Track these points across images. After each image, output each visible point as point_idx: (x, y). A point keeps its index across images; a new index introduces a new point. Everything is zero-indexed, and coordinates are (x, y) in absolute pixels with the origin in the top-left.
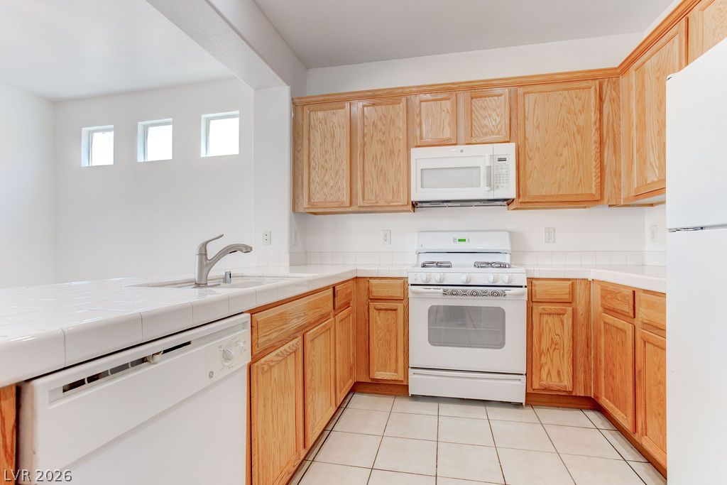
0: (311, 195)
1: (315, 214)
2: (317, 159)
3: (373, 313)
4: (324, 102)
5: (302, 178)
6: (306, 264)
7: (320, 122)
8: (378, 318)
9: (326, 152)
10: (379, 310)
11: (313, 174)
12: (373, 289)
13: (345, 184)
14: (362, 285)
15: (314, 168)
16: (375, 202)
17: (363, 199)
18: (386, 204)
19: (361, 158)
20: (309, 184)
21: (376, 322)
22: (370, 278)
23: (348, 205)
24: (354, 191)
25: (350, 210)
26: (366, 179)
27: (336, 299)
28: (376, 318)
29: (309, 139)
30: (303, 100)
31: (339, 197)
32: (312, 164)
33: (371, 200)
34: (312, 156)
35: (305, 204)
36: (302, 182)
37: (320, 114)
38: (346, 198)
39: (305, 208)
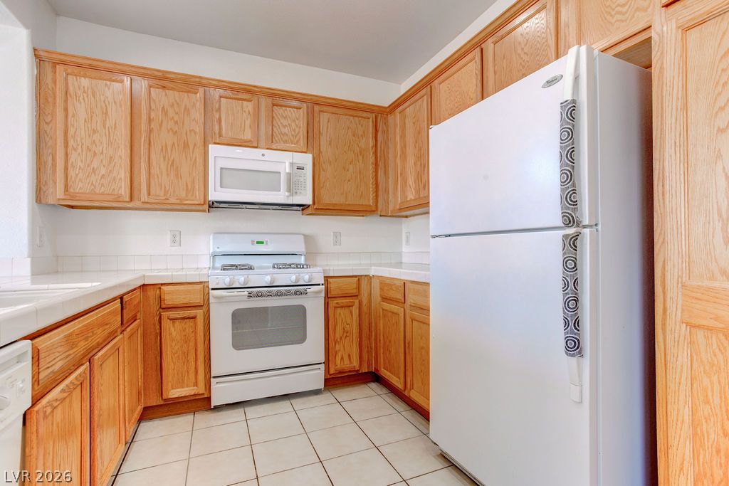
0: (70, 183)
1: (72, 207)
2: (79, 139)
3: (166, 324)
4: (90, 67)
5: (54, 160)
6: (57, 272)
7: (84, 92)
8: (172, 329)
9: (94, 131)
10: (174, 320)
11: (73, 157)
12: (167, 297)
13: (123, 174)
14: (151, 293)
15: (75, 150)
16: (164, 198)
17: (149, 194)
18: (178, 202)
19: (147, 146)
20: (66, 169)
21: (171, 334)
22: (162, 284)
23: (127, 199)
24: (136, 184)
25: (130, 205)
26: (152, 171)
27: (124, 311)
28: (170, 329)
29: (66, 110)
30: (54, 56)
31: (114, 189)
32: (71, 143)
33: (158, 196)
34: (71, 133)
35: (60, 193)
36: (54, 165)
37: (85, 82)
38: (124, 191)
39: (59, 199)
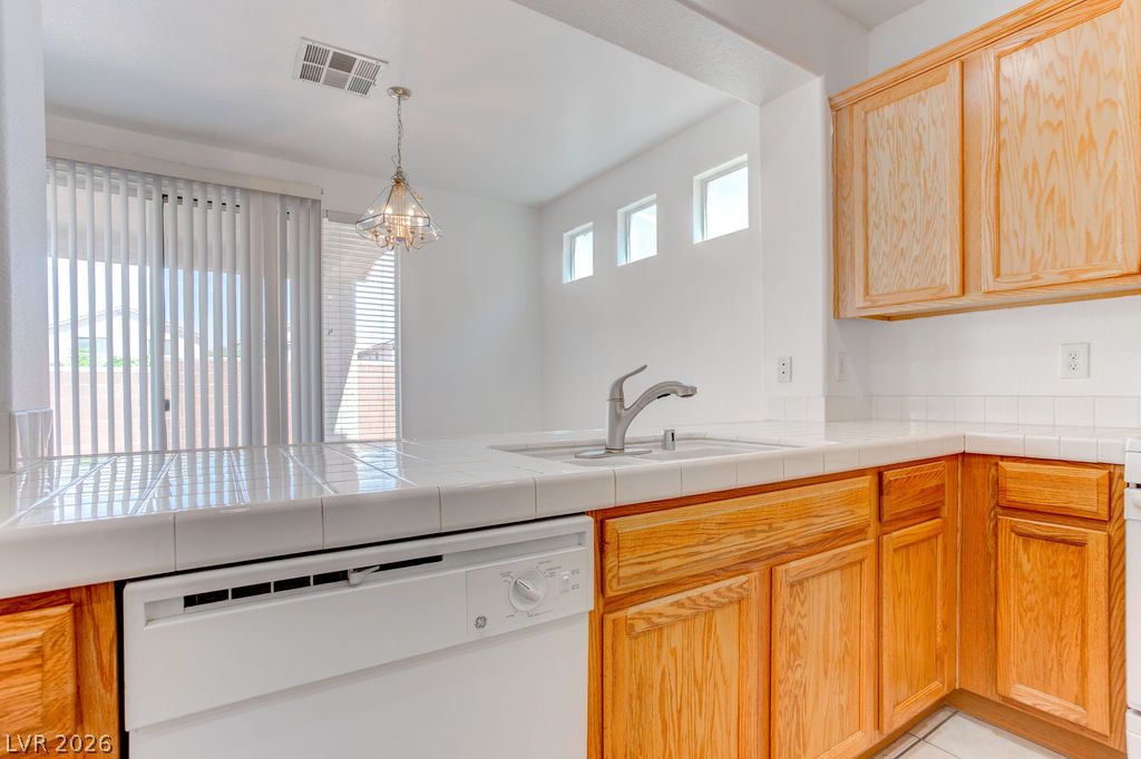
0: (871, 282)
1: (888, 318)
2: (882, 208)
3: (1009, 543)
4: (898, 82)
5: (852, 251)
7: (889, 128)
8: (1023, 557)
9: (903, 186)
10: (1027, 537)
11: (875, 239)
12: (1010, 485)
13: (948, 248)
14: (978, 471)
15: (877, 227)
16: (1030, 277)
17: (998, 275)
18: (1065, 278)
19: (992, 180)
20: (866, 260)
21: (1018, 565)
22: (1003, 458)
23: (956, 290)
24: (971, 261)
25: (962, 302)
26: (1004, 227)
27: (885, 498)
28: (1016, 554)
29: (865, 169)
30: (851, 94)
31: (933, 279)
32: (873, 218)
33: (1017, 275)
34: (871, 202)
35: (860, 301)
36: (853, 258)
37: (889, 112)
38: (951, 280)
39: (859, 308)
